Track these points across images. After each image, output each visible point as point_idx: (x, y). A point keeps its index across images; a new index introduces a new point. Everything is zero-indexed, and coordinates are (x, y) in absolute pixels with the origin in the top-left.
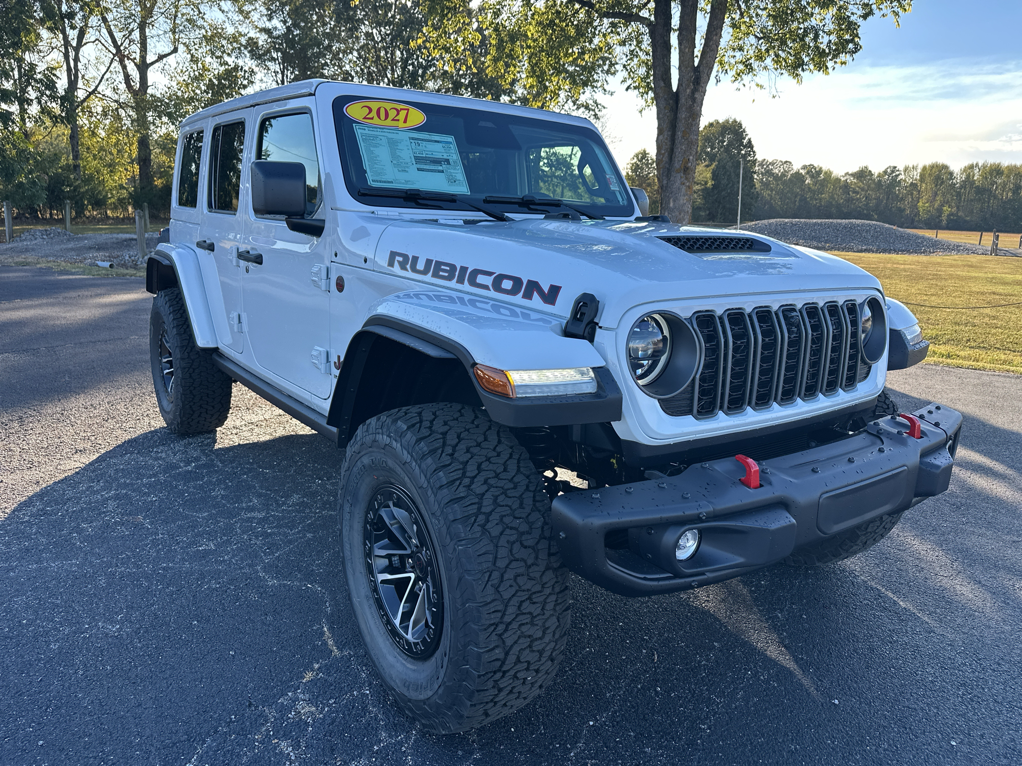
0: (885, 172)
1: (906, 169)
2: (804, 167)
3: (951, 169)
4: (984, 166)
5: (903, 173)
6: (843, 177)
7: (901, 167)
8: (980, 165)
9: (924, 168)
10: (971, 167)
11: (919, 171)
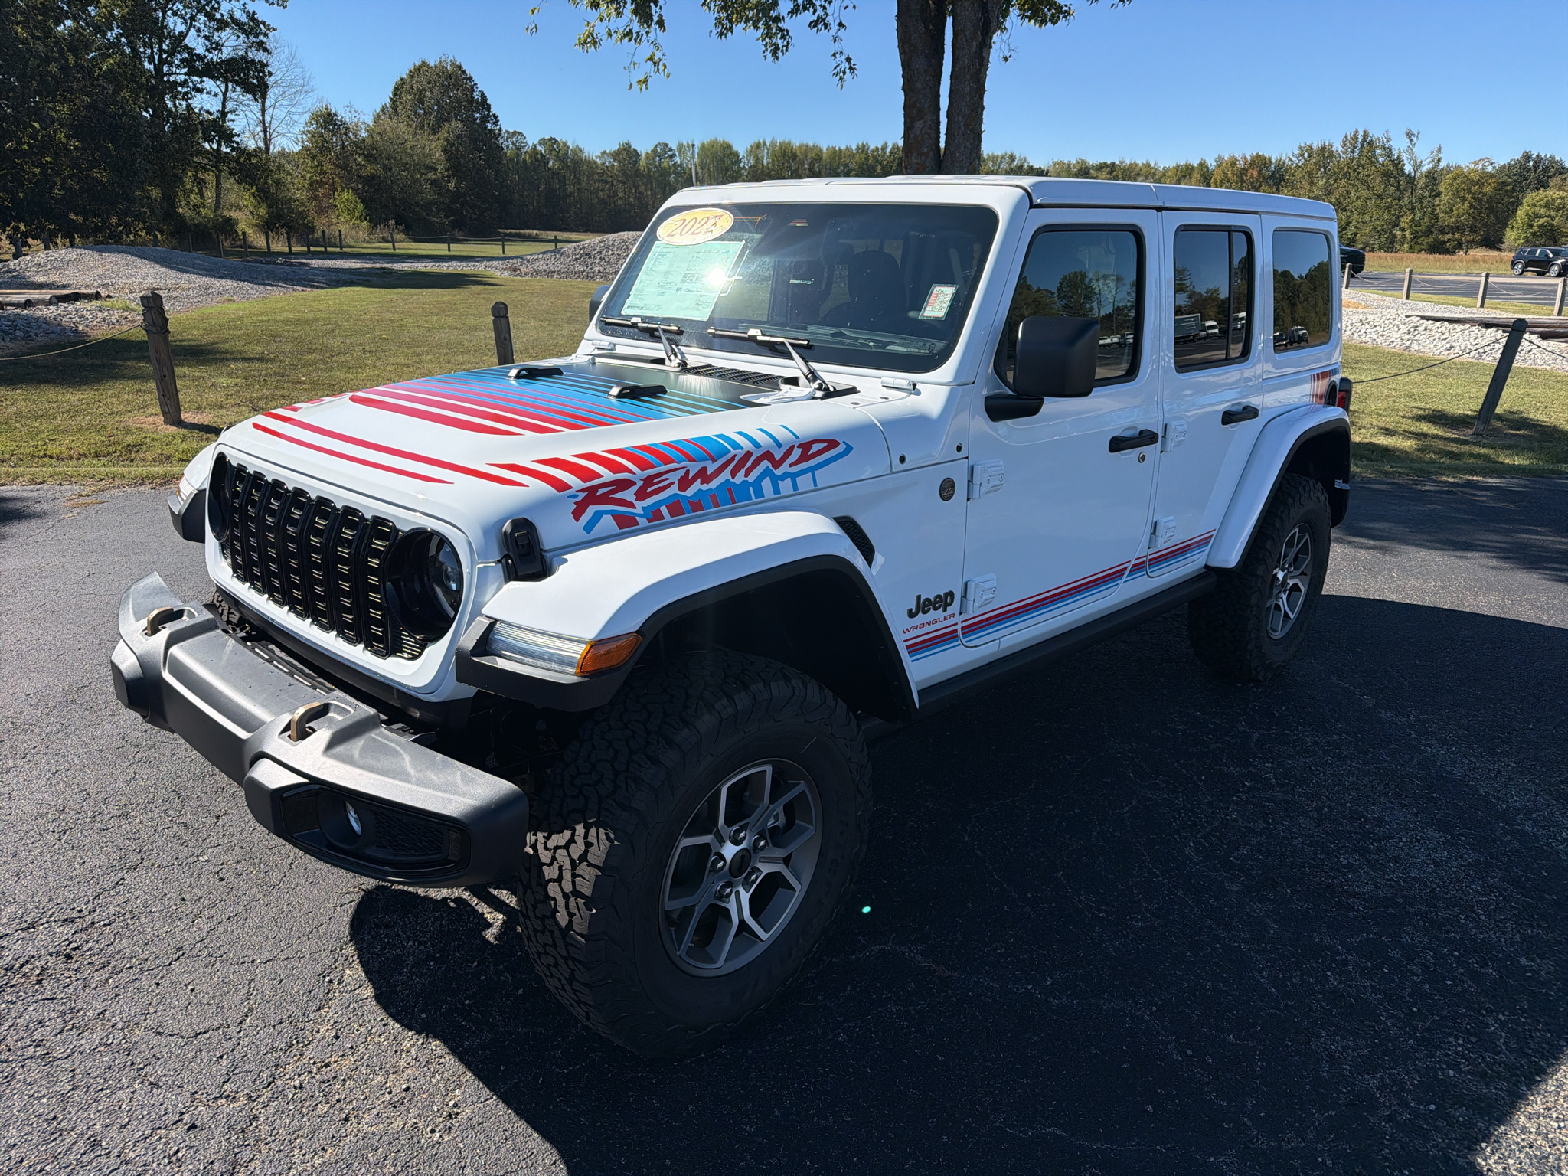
0: (654, 151)
1: (680, 147)
2: (543, 142)
3: (735, 148)
4: (773, 144)
5: (677, 154)
6: (600, 158)
7: (674, 145)
8: (768, 144)
9: (703, 146)
10: (758, 146)
11: (696, 150)
